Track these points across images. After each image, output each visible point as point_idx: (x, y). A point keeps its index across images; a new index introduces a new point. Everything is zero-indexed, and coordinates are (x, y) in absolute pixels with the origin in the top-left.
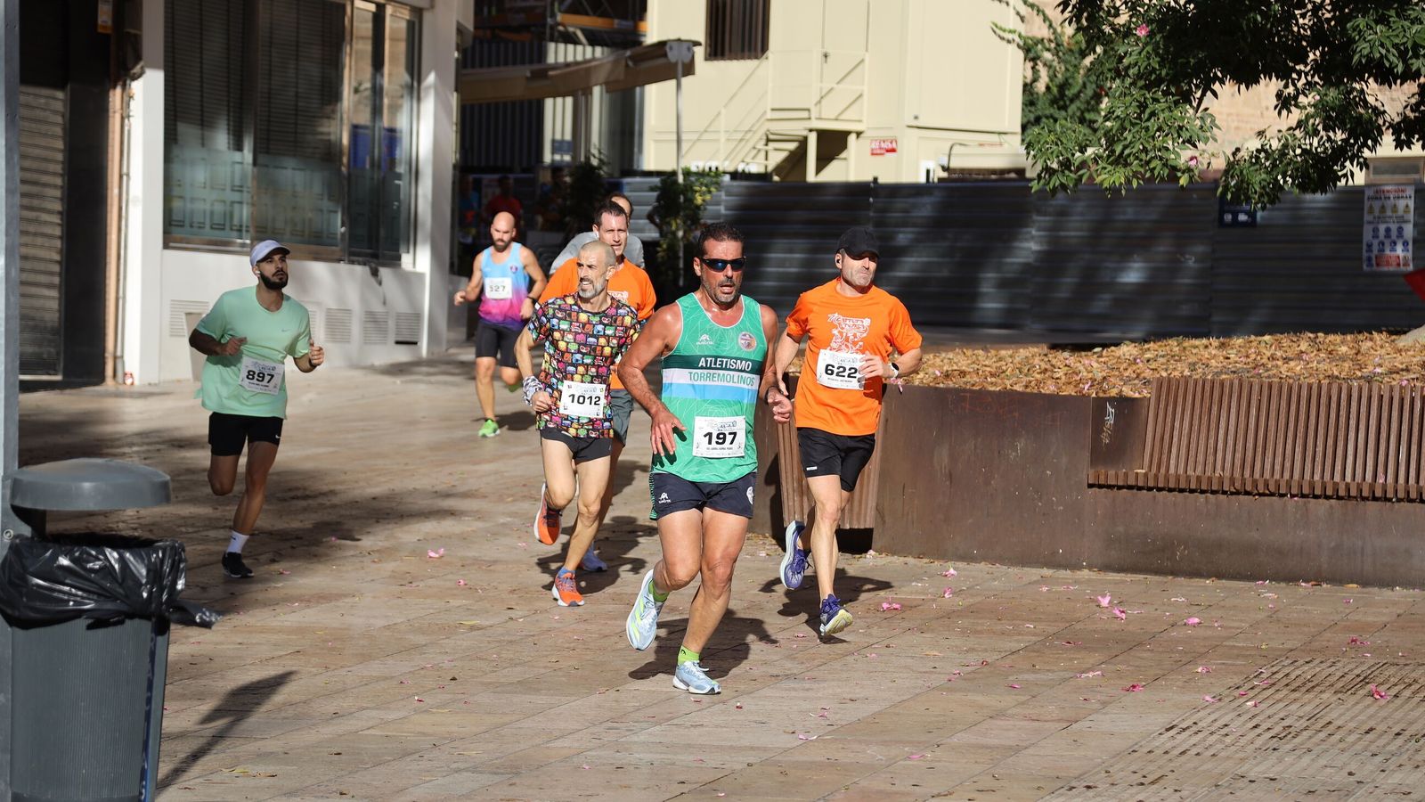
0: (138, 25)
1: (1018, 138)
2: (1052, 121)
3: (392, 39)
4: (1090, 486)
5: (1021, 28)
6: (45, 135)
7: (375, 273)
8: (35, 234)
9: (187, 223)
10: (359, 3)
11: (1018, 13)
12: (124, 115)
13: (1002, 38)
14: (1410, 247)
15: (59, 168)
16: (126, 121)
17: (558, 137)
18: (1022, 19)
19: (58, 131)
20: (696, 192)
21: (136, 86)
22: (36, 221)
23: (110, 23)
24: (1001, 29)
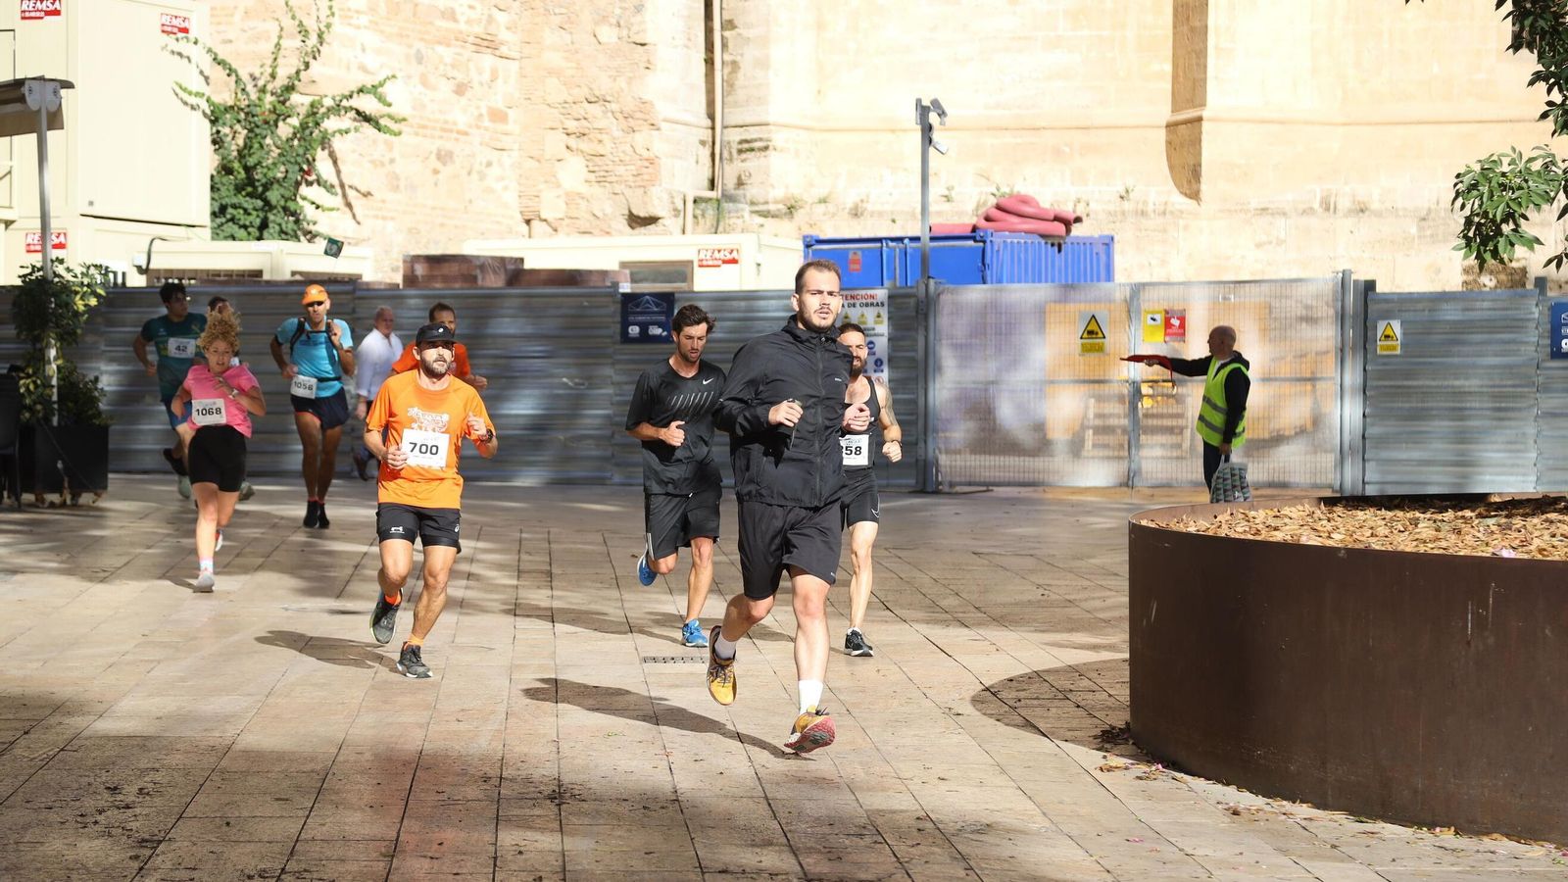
1: (207, 233)
2: (242, 211)
5: (207, 90)
11: (201, 72)
13: (186, 103)
14: (885, 368)
18: (207, 78)
20: (77, 293)
24: (185, 90)
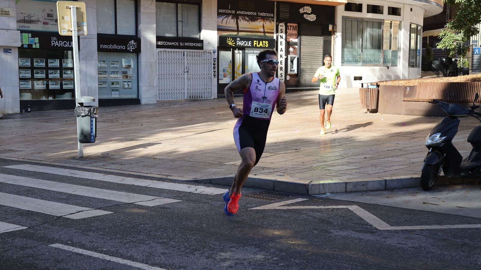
0: (336, 29)
3: (393, 27)
4: (403, 101)
6: (319, 48)
7: (388, 68)
8: (317, 65)
9: (348, 61)
10: (386, 21)
12: (334, 44)
15: (322, 54)
16: (334, 45)
17: (473, 40)
19: (322, 47)
21: (336, 40)
22: (317, 62)
23: (331, 29)
